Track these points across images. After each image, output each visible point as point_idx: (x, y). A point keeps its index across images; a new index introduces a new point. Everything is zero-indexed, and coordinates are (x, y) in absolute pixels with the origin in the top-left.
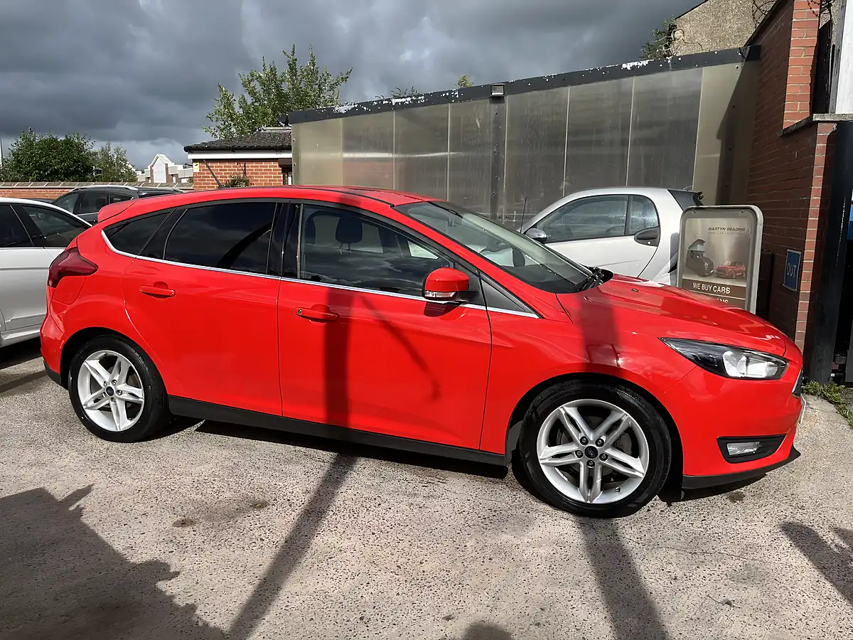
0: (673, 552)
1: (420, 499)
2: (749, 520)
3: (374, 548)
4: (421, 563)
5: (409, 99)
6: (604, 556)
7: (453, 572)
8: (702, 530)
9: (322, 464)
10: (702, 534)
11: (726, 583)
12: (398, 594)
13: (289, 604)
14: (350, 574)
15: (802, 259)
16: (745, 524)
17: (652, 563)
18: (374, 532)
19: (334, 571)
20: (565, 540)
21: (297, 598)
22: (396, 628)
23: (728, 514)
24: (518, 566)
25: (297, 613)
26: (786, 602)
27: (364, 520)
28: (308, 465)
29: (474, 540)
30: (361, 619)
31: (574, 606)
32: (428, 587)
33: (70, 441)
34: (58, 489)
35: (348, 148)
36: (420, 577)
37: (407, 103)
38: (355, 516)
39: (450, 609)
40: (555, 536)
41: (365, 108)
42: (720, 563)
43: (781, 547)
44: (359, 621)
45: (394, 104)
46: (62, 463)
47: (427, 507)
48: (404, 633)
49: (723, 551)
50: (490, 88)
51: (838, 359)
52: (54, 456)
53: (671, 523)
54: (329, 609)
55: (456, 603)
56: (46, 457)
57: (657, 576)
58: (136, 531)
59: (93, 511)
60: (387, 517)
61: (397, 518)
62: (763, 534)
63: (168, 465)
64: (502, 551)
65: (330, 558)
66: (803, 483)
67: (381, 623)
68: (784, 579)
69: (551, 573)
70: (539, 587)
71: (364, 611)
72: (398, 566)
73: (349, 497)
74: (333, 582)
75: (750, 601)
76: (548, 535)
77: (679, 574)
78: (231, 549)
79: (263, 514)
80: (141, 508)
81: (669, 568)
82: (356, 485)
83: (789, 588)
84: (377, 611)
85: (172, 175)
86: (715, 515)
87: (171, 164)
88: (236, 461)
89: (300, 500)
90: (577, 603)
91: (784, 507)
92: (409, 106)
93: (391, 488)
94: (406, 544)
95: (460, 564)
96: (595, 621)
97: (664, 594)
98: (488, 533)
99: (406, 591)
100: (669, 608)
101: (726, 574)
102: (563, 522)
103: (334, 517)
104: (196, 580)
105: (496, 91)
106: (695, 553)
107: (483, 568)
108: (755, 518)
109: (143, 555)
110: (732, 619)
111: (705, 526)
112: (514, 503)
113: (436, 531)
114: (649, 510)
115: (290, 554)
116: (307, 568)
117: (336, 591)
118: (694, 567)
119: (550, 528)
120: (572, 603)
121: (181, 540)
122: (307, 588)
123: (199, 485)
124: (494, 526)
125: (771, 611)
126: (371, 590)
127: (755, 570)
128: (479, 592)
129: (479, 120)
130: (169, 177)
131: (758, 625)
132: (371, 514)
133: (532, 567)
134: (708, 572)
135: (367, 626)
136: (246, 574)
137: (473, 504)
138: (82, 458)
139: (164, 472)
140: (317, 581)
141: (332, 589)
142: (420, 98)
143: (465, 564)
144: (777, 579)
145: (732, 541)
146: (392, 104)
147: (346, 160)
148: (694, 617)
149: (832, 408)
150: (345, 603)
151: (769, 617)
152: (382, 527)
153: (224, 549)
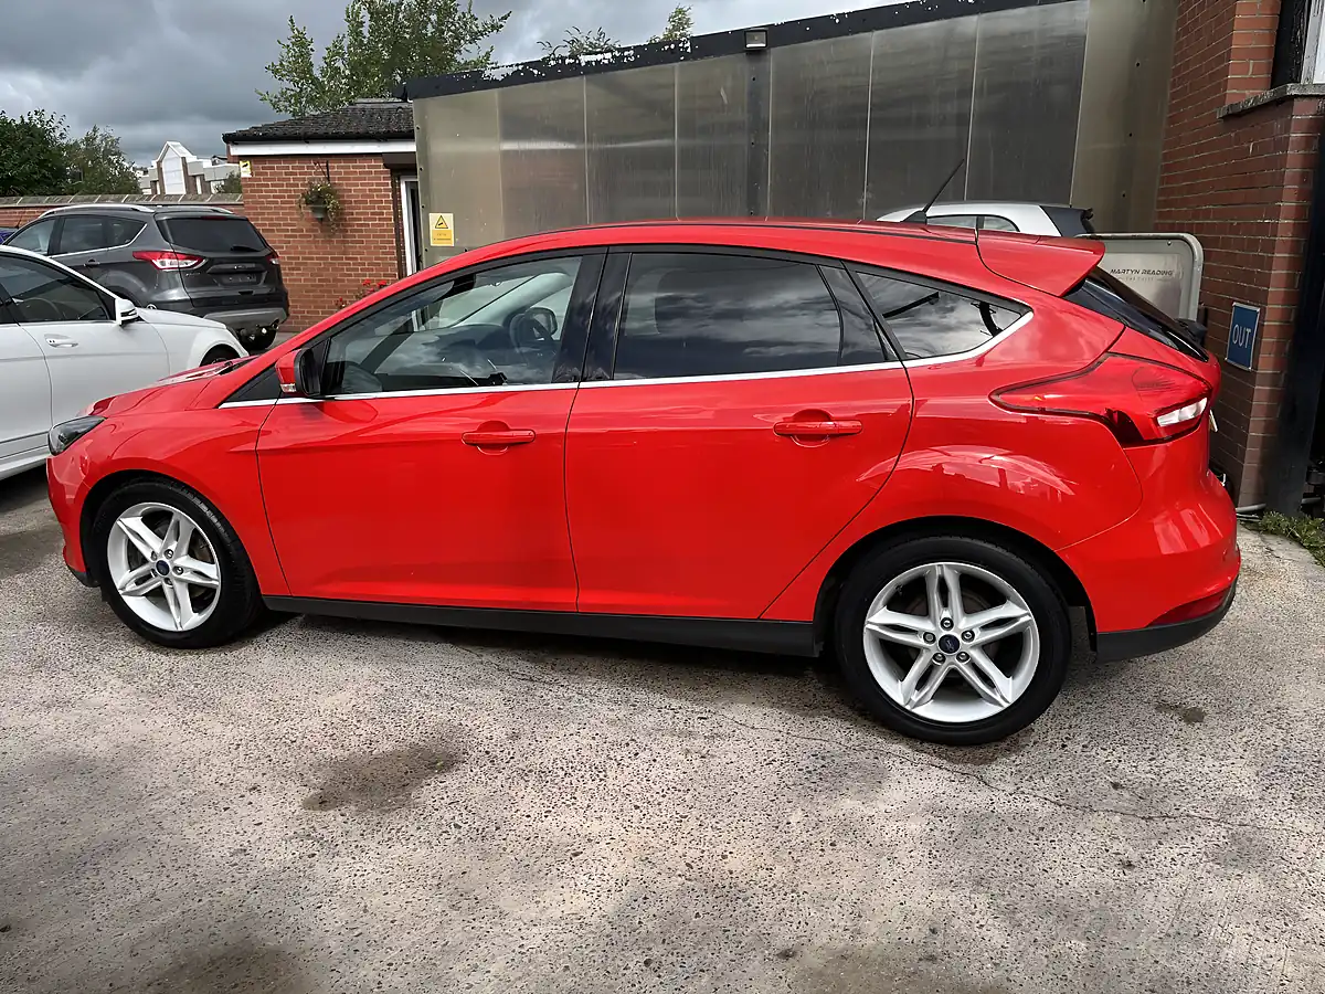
0: (1117, 818)
1: (699, 742)
2: (1221, 755)
3: (643, 832)
4: (724, 857)
5: (608, 55)
6: (1010, 830)
7: (779, 869)
8: (1154, 777)
9: (530, 684)
10: (1154, 784)
11: (1208, 868)
12: (697, 915)
13: (524, 942)
14: (612, 882)
15: (1262, 319)
16: (1217, 764)
17: (1087, 838)
18: (638, 804)
19: (586, 878)
20: (944, 805)
21: (535, 930)
22: (706, 977)
23: (1187, 747)
24: (879, 855)
25: (541, 957)
26: (1306, 897)
27: (616, 782)
28: (507, 687)
29: (800, 813)
30: (647, 963)
31: (982, 923)
32: (744, 900)
33: (106, 659)
34: (101, 748)
35: (508, 135)
36: (727, 883)
37: (606, 62)
38: (601, 775)
39: (787, 938)
40: (926, 800)
41: (536, 72)
42: (1193, 834)
43: (1279, 801)
44: (644, 968)
45: (583, 64)
46: (98, 699)
47: (713, 756)
48: (721, 986)
49: (1192, 813)
50: (743, 34)
51: (1313, 476)
52: (84, 688)
53: (1102, 767)
54: (591, 948)
55: (794, 927)
56: (70, 688)
57: (1101, 861)
58: (245, 821)
59: (166, 786)
60: (652, 775)
61: (669, 778)
62: (1247, 780)
63: (276, 697)
64: (849, 829)
65: (576, 855)
66: (1289, 688)
67: (680, 970)
68: (1294, 856)
69: (934, 863)
70: (921, 891)
71: (650, 949)
72: (688, 865)
73: (585, 742)
74: (589, 898)
75: (1251, 898)
76: (915, 796)
77: (1135, 858)
78: (411, 846)
79: (451, 780)
80: (248, 777)
81: (1116, 847)
82: (592, 721)
83: (1306, 872)
84: (669, 948)
85: (195, 176)
86: (1166, 750)
87: (191, 159)
88: (388, 684)
89: (507, 751)
90: (986, 918)
91: (1271, 730)
92: (609, 67)
93: (650, 722)
94: (693, 823)
95: (786, 856)
96: (1021, 948)
97: (1116, 893)
98: (821, 799)
99: (709, 908)
100: (1131, 918)
101: (1205, 853)
102: (935, 772)
103: (567, 780)
104: (362, 905)
105: (753, 41)
106: (1150, 818)
107: (824, 861)
108: (1230, 753)
109: (266, 864)
110: (1230, 930)
111: (1156, 770)
112: (851, 743)
113: (738, 797)
114: (1064, 746)
115: (508, 850)
116: (542, 874)
117: (596, 915)
118: (1154, 843)
119: (915, 783)
120: (978, 917)
121: (324, 832)
122: (548, 912)
123: (335, 731)
124: (826, 785)
125: (1286, 913)
126: (653, 910)
127: (1248, 844)
128: (826, 905)
129: (725, 89)
130: (190, 181)
131: (1272, 940)
132: (626, 773)
133: (901, 854)
134: (1177, 850)
135: (659, 976)
136: (443, 889)
137: (785, 746)
138: (130, 688)
139: (273, 710)
140: (561, 898)
141: (590, 912)
142: (626, 53)
143: (794, 854)
144: (1285, 857)
145: (1203, 794)
146: (580, 64)
147: (506, 153)
148: (1172, 931)
149: (1306, 555)
150: (615, 935)
151: (1286, 924)
152: (648, 795)
153: (398, 845)
